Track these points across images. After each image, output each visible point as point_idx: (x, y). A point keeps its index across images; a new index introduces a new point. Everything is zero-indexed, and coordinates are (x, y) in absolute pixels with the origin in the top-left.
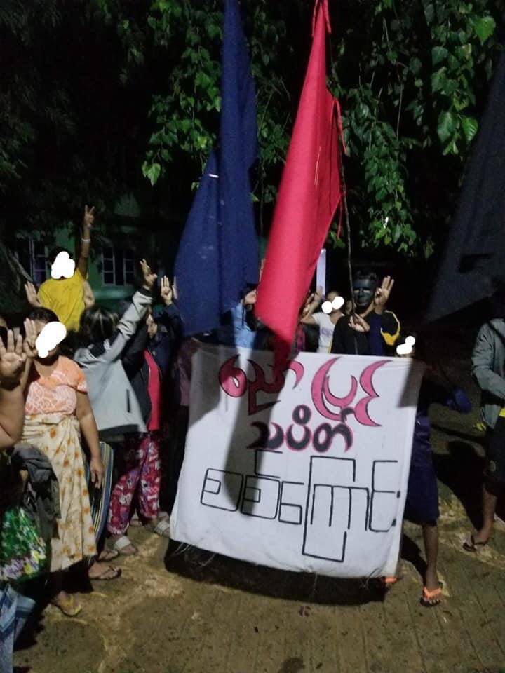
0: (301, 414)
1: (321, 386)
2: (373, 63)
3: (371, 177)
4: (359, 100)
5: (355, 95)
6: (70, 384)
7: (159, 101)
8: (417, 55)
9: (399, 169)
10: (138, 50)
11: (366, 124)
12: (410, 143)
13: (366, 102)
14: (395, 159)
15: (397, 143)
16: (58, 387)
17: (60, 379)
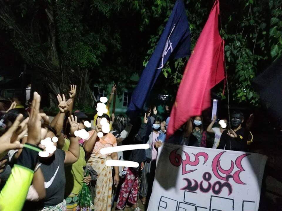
0: (207, 176)
1: (216, 164)
2: (243, 25)
3: (239, 71)
4: (236, 39)
5: (234, 38)
6: (111, 143)
7: (153, 38)
8: (264, 22)
9: (252, 68)
10: (148, 19)
11: (238, 49)
12: (259, 57)
13: (239, 40)
14: (251, 64)
15: (252, 57)
16: (107, 145)
17: (108, 141)
